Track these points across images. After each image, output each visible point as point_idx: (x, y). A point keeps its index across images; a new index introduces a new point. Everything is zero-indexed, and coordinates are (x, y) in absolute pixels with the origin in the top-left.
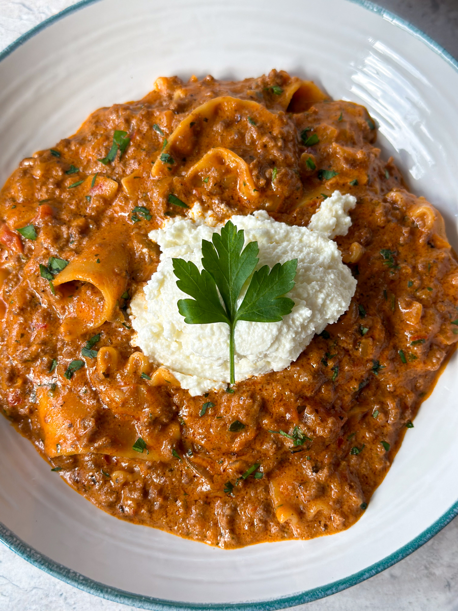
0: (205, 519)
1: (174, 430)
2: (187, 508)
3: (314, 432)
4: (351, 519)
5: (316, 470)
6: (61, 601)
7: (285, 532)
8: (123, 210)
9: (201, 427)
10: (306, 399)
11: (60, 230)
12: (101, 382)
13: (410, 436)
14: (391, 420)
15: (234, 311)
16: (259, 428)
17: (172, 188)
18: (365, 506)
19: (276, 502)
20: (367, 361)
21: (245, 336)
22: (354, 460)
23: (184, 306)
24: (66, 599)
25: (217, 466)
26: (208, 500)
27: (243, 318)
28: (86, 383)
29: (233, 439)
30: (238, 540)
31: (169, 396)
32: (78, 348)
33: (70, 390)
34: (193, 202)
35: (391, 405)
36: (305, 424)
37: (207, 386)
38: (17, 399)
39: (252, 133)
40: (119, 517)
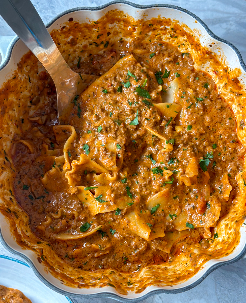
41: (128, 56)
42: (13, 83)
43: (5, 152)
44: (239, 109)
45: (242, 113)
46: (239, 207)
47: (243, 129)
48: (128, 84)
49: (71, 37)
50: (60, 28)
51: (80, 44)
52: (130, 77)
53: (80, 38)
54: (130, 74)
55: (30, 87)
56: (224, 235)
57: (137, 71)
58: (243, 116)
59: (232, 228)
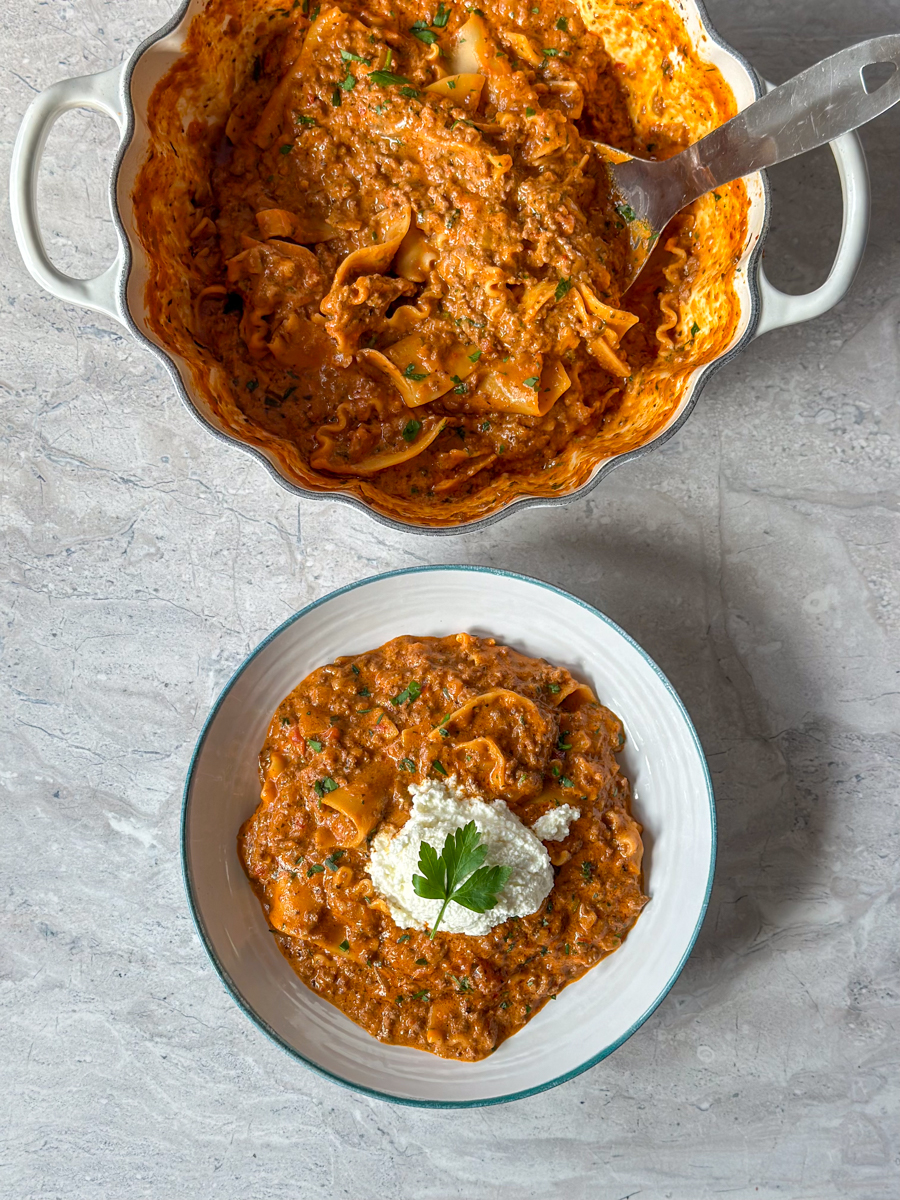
0: (374, 1014)
1: (374, 945)
2: (363, 1001)
3: (478, 986)
4: (481, 1055)
5: (469, 1010)
6: (243, 1038)
7: (429, 1047)
8: (395, 754)
9: (395, 951)
10: (481, 959)
11: (341, 753)
12: (333, 890)
13: (550, 1005)
14: (540, 992)
15: (452, 891)
16: (438, 968)
17: (439, 757)
18: (494, 1049)
19: (430, 1022)
20: (539, 946)
21: (453, 912)
22: (500, 1012)
23: (417, 880)
24: (247, 1036)
25: (396, 981)
26: (380, 1002)
27: (456, 899)
28: (320, 885)
29: (415, 969)
30: (393, 1038)
31: (380, 919)
32: (324, 856)
33: (306, 884)
34: (452, 772)
35: (544, 981)
36: (473, 978)
37: (411, 924)
38: (263, 872)
39: (519, 730)
40: (310, 987)
41: (330, 12)
42: (151, 171)
43: (187, 329)
44: (649, 37)
45: (657, 43)
46: (720, 250)
47: (671, 78)
48: (349, 82)
49: (228, 18)
50: (204, 9)
51: (247, 26)
52: (349, 64)
53: (245, 14)
54: (348, 56)
55: (181, 168)
56: (710, 319)
57: (361, 44)
58: (662, 49)
59: (720, 295)
